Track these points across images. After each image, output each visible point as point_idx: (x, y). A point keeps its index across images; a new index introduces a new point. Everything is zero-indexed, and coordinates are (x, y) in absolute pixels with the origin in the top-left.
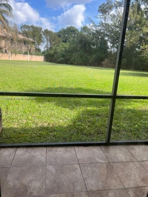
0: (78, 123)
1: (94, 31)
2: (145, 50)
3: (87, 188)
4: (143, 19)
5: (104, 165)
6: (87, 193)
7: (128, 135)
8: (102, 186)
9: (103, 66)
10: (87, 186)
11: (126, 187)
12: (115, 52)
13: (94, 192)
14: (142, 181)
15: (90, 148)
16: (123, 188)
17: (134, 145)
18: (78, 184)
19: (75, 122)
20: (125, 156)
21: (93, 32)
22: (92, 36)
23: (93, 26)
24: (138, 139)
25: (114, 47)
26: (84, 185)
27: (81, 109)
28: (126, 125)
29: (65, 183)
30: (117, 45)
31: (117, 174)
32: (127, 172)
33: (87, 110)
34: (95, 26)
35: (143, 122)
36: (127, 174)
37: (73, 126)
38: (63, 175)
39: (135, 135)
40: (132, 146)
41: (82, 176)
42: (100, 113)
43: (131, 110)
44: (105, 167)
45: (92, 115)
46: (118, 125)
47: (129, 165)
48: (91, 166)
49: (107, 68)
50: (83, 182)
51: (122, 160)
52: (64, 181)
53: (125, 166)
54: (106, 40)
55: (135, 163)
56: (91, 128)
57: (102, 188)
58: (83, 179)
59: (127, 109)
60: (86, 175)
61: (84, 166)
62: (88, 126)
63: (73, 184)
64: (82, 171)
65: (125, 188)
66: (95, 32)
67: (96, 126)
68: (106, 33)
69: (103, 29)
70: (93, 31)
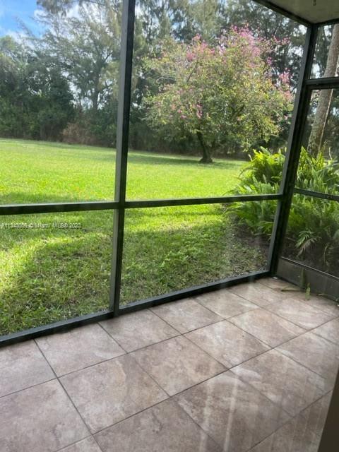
0: (29, 282)
1: (32, 51)
2: (152, 108)
3: (91, 426)
4: (142, 38)
5: (117, 362)
6: (93, 438)
7: (151, 285)
8: (123, 410)
9: (65, 139)
10: (88, 423)
11: (171, 394)
12: (89, 108)
13: (108, 429)
14: (197, 371)
15: (76, 332)
16: (166, 397)
17: (168, 304)
18: (65, 426)
19: (22, 281)
20: (155, 331)
21: (29, 55)
22: (27, 64)
23: (27, 39)
24: (171, 290)
25: (86, 96)
26: (82, 422)
27: (32, 247)
28: (143, 267)
29: (30, 435)
30: (91, 92)
31: (148, 374)
32: (166, 363)
33: (47, 246)
34: (33, 40)
35: (173, 254)
36: (168, 367)
37: (19, 292)
38: (21, 419)
39: (163, 283)
40: (164, 307)
41: (71, 405)
42: (82, 249)
43: (145, 233)
44: (121, 365)
45: (64, 255)
46: (127, 268)
47: (167, 346)
48: (88, 373)
49: (74, 144)
50: (78, 416)
51: (151, 341)
52: (28, 432)
53: (160, 351)
54: (64, 77)
55: (177, 338)
56: (67, 288)
57: (124, 415)
58: (74, 409)
59: (138, 233)
60: (81, 399)
61: (71, 380)
62: (59, 283)
63: (54, 430)
64: (69, 393)
65: (171, 397)
66: (34, 55)
67: (78, 280)
68: (63, 62)
69: (55, 51)
70: (29, 52)
